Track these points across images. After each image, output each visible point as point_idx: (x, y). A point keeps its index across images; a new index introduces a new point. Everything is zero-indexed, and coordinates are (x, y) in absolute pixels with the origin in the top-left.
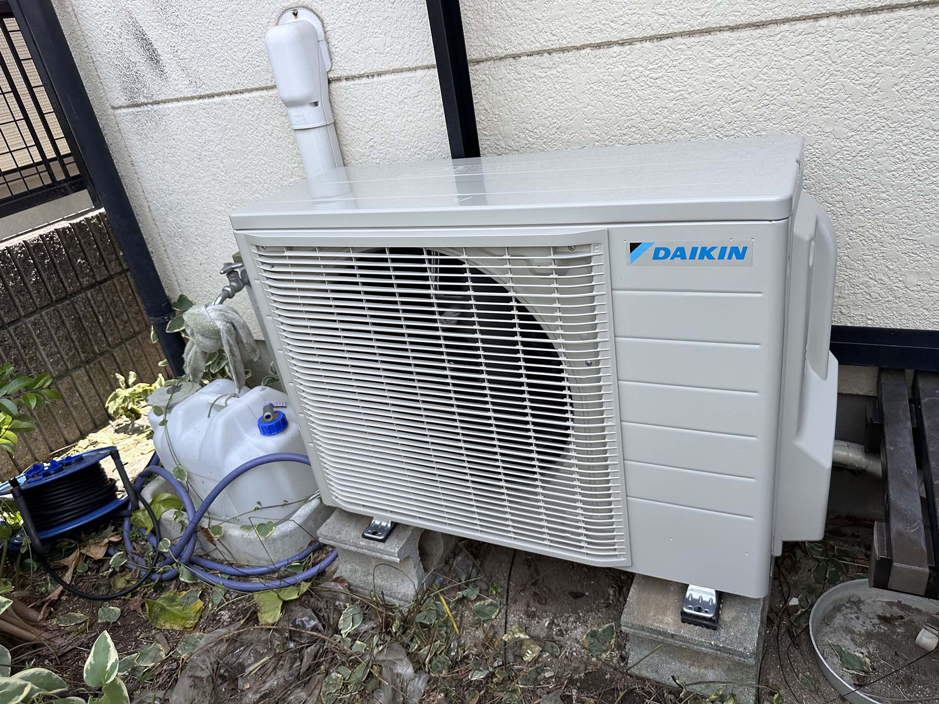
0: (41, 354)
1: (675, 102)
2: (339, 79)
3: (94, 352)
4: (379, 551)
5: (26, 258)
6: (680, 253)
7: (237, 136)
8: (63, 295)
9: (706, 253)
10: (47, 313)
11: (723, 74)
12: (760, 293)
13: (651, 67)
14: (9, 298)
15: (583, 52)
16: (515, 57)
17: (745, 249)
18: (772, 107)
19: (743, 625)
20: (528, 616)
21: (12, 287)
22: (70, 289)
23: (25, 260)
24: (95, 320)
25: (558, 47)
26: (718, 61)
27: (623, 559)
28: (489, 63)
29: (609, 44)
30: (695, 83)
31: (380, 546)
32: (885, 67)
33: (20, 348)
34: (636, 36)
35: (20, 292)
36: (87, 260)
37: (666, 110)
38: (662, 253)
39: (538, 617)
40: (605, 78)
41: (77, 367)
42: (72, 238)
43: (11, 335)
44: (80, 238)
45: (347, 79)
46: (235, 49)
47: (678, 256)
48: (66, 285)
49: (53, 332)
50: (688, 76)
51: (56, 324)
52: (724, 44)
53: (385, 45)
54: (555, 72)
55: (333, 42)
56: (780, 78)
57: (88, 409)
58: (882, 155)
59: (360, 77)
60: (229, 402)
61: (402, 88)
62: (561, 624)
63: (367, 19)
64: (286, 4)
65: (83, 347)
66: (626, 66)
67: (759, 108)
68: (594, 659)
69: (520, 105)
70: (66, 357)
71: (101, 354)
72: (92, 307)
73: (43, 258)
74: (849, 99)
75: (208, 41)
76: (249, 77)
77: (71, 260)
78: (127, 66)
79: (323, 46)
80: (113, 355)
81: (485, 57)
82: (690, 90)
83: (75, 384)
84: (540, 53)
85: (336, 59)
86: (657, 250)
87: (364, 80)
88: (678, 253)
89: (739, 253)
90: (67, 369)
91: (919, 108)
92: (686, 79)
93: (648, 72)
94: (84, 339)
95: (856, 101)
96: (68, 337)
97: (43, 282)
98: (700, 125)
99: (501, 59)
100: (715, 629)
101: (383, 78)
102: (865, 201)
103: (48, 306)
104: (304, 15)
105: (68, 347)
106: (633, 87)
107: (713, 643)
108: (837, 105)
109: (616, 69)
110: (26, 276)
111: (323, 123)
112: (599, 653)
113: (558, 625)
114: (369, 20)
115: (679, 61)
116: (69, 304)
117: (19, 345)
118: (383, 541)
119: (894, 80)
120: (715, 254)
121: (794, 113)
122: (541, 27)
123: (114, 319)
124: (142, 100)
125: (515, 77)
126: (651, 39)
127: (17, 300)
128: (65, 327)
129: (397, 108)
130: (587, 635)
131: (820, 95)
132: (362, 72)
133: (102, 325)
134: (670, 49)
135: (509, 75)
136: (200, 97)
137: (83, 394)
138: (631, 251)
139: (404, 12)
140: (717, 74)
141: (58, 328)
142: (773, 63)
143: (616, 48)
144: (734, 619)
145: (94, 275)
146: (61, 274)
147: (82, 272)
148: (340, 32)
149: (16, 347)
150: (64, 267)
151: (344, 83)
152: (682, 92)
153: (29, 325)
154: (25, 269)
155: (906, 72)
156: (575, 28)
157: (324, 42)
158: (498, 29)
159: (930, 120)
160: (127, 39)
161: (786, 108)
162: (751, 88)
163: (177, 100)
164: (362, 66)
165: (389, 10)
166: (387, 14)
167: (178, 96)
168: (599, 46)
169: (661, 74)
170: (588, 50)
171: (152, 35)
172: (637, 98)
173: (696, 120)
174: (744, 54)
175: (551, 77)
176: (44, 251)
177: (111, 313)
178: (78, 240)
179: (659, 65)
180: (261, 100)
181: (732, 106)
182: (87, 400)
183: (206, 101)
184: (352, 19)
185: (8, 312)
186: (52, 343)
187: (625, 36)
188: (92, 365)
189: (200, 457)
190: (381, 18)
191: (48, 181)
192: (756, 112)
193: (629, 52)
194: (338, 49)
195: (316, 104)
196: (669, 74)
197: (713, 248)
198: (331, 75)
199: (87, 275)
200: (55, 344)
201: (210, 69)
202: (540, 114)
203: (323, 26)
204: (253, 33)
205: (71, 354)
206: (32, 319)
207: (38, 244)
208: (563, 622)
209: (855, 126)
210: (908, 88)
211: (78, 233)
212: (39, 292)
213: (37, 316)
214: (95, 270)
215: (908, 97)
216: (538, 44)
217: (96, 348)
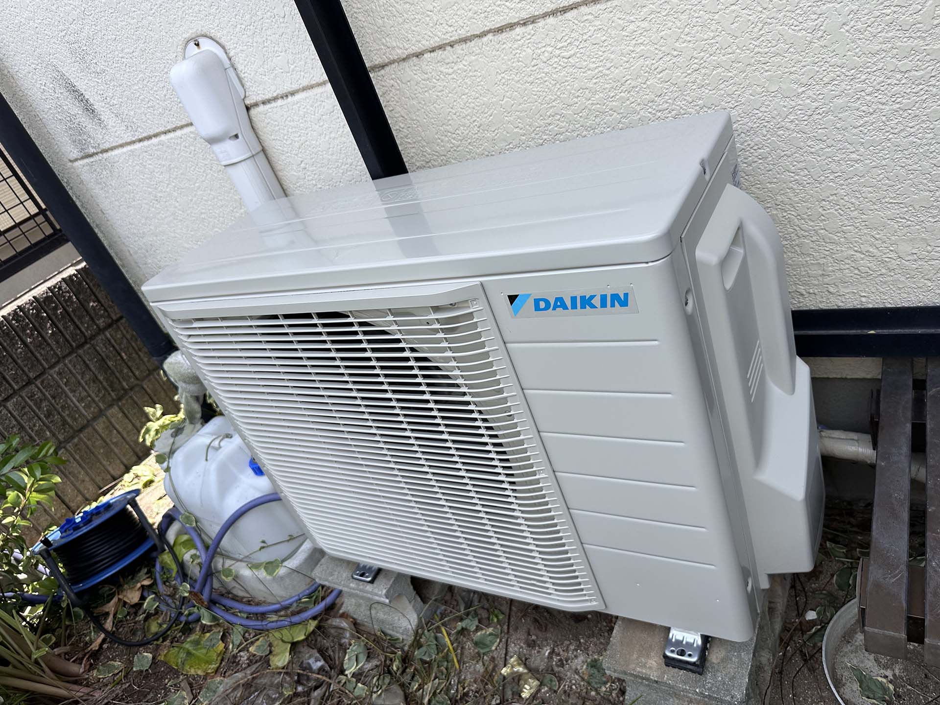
0: (72, 401)
1: (595, 81)
2: (256, 105)
3: (124, 389)
4: (367, 592)
5: (38, 312)
6: (560, 303)
7: (182, 174)
8: (83, 340)
9: (586, 302)
10: (70, 361)
11: (639, 41)
12: (656, 340)
13: (560, 45)
14: (30, 355)
15: (485, 39)
16: (418, 55)
17: (626, 295)
18: (703, 71)
19: (731, 668)
20: (529, 645)
21: (31, 343)
22: (88, 333)
23: (38, 315)
24: (119, 358)
25: (457, 38)
26: (632, 27)
27: (595, 603)
28: (393, 66)
29: (511, 26)
30: (612, 56)
31: (369, 587)
32: (828, 5)
33: (51, 399)
34: (537, 13)
35: (39, 346)
36: (99, 301)
37: (587, 91)
38: (542, 305)
39: (539, 646)
40: (514, 65)
41: (111, 406)
42: (80, 283)
43: (39, 388)
44: (88, 282)
45: (264, 103)
46: (155, 89)
47: (559, 307)
48: (83, 329)
49: (79, 377)
50: (603, 49)
51: (81, 369)
52: (634, 6)
53: (288, 63)
54: (461, 66)
55: (240, 67)
56: (706, 37)
57: (128, 443)
58: (843, 109)
59: (275, 99)
60: (222, 444)
61: (316, 105)
62: (561, 653)
63: (264, 39)
64: (187, 36)
65: (111, 386)
66: (533, 48)
67: (689, 74)
68: (593, 693)
69: (434, 107)
70: (97, 399)
71: (131, 389)
72: (113, 346)
73: (56, 308)
74: (792, 50)
75: (129, 83)
76: (175, 115)
77: (83, 305)
78: (69, 119)
79: (231, 72)
80: (143, 388)
81: (387, 61)
82: (608, 65)
83: (111, 423)
84: (441, 47)
85: (248, 84)
86: (537, 302)
87: (280, 102)
88: (559, 304)
89: (621, 300)
90: (101, 410)
91: (878, 48)
92: (600, 53)
93: (558, 52)
94: (111, 378)
95: (799, 50)
96: (95, 380)
97: (60, 332)
98: (628, 102)
99: (404, 60)
100: (701, 674)
101: (297, 97)
102: (833, 166)
103: (70, 354)
104: (206, 45)
105: (97, 389)
106: (546, 70)
107: (697, 690)
108: (778, 59)
109: (524, 53)
110: (42, 329)
111: (248, 155)
112: (599, 686)
113: (559, 655)
114: (267, 39)
115: (589, 34)
116: (89, 348)
117: (49, 397)
118: (372, 582)
119: (841, 19)
120: (596, 301)
121: (730, 74)
122: (435, 18)
123: (137, 354)
124: (92, 150)
125: (423, 78)
126: (554, 13)
127: (38, 355)
128: (90, 370)
129: (317, 127)
130: (587, 666)
131: (757, 49)
132: (275, 95)
133: (126, 361)
134: (576, 22)
135: (416, 76)
136: (140, 140)
137: (120, 430)
138: (511, 303)
139: (297, 25)
140: (634, 42)
141: (83, 374)
142: (694, 20)
143: (519, 30)
144: (723, 660)
145: (109, 314)
146: (76, 320)
147: (96, 314)
148: (243, 55)
149: (46, 398)
150: (77, 313)
151: (261, 108)
152: (600, 69)
153: (55, 376)
154: (40, 324)
155: (853, 7)
156: (470, 14)
157: (232, 69)
158: (393, 29)
159: (894, 60)
160: (61, 93)
161: (719, 70)
162: (675, 53)
163: (122, 146)
164: (273, 88)
165: (282, 25)
166: (281, 30)
167: (120, 142)
168: (500, 30)
169: (572, 52)
170: (490, 36)
171: (81, 86)
172: (553, 82)
173: (622, 97)
174: (659, 15)
175: (459, 72)
176: (54, 302)
177: (133, 348)
178: (87, 284)
179: (568, 41)
180: (192, 136)
181: (659, 76)
182: (125, 435)
183: (146, 143)
184: (251, 40)
185: (32, 367)
186: (81, 388)
187: (524, 15)
188: (124, 402)
189: (201, 503)
190: (277, 36)
191: (49, 231)
192: (686, 79)
193: (533, 32)
194: (246, 75)
195: (236, 136)
196: (582, 50)
197: (592, 297)
198: (248, 102)
199: (102, 316)
200: (84, 388)
201: (139, 111)
202: (458, 114)
203: (226, 53)
204: (166, 70)
205: (101, 395)
206: (57, 369)
207: (47, 298)
208: (564, 651)
209: (804, 79)
210: (859, 25)
211: (85, 277)
212: (57, 342)
213: (61, 365)
214: (109, 310)
215: (862, 36)
216: (436, 39)
217: (124, 384)
